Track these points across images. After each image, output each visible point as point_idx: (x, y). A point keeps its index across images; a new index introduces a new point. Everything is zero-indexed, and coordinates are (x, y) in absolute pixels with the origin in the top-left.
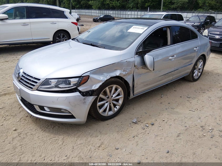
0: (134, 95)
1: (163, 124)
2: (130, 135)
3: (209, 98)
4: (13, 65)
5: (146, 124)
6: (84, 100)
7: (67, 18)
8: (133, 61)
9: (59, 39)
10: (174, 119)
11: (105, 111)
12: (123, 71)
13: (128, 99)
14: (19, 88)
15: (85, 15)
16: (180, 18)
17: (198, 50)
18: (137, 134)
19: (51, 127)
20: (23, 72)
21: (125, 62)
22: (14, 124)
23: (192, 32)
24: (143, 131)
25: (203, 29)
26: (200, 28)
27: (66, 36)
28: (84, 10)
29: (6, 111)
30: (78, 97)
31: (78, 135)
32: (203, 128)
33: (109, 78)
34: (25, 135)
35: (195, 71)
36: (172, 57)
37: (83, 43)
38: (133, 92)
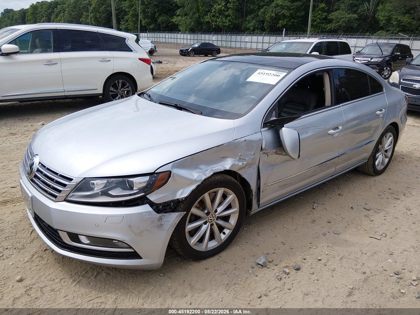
0: (259, 205)
1: (319, 267)
2: (252, 294)
3: (407, 209)
4: (26, 141)
5: (284, 267)
6: (159, 220)
7: (132, 51)
8: (258, 140)
9: (115, 90)
10: (340, 257)
11: (201, 240)
12: (238, 161)
13: (247, 214)
14: (30, 195)
15: (165, 43)
16: (345, 49)
17: (384, 114)
18: (266, 291)
19: (92, 275)
20: (40, 163)
21: (242, 142)
22: (19, 266)
23: (372, 79)
24: (279, 284)
25: (388, 68)
26: (381, 68)
27: (128, 84)
28: (164, 34)
29: (4, 239)
30: (148, 215)
31: (146, 292)
32: (399, 276)
33: (209, 175)
34: (39, 291)
35: (379, 156)
36: (334, 129)
37: (160, 103)
38: (258, 200)
